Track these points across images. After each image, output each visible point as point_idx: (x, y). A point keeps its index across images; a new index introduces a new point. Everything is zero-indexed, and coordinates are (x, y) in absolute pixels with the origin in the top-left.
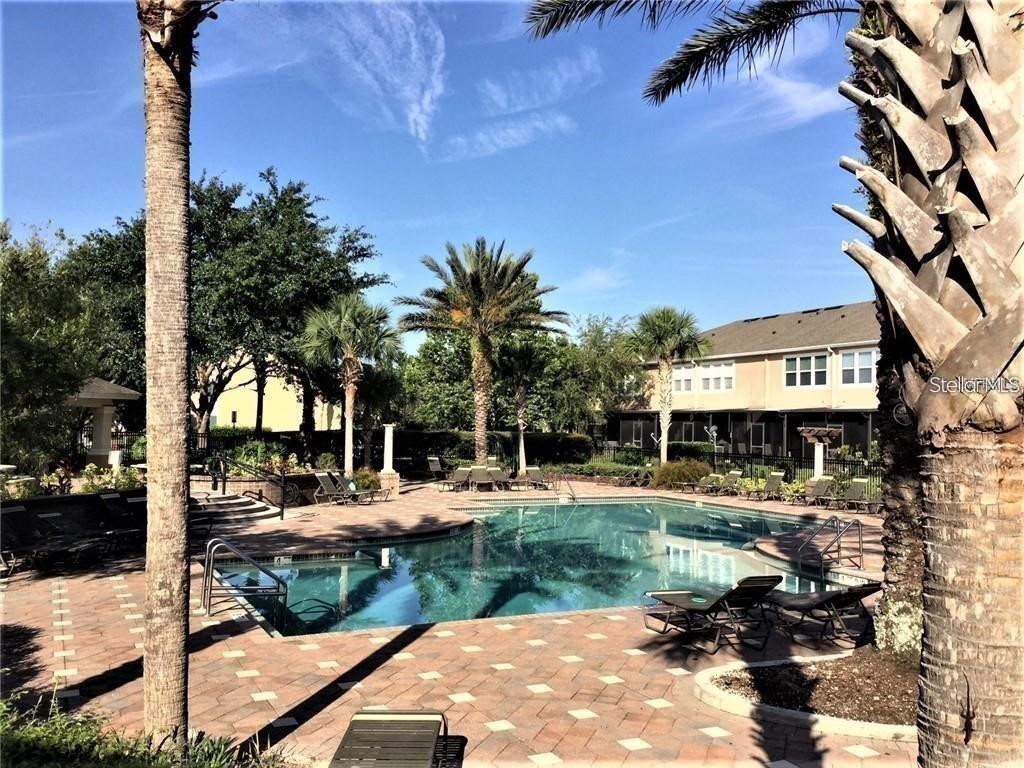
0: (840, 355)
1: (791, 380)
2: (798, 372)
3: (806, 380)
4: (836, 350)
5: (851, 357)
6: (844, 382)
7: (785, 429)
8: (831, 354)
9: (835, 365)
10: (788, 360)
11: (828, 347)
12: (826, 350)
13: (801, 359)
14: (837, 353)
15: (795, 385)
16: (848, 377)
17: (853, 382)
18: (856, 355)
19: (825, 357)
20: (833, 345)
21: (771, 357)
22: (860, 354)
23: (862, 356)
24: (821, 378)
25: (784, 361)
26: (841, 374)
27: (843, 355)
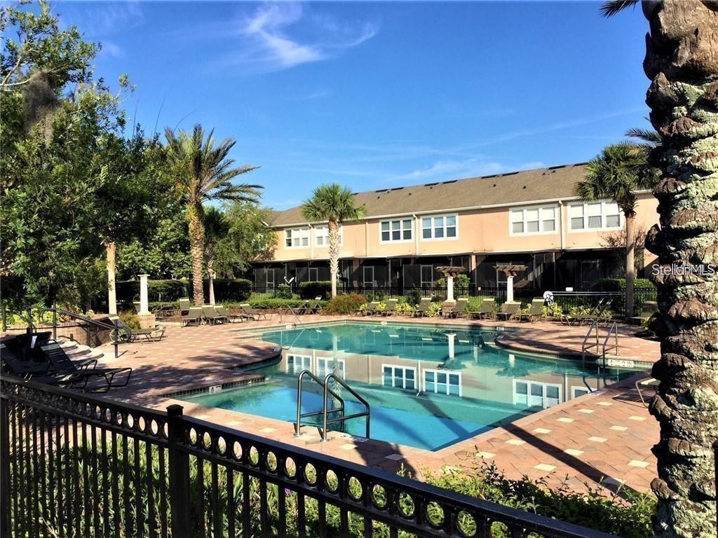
0: (421, 220)
1: (385, 236)
2: (391, 231)
3: (397, 236)
4: (418, 216)
5: (429, 221)
6: (424, 237)
7: (390, 270)
8: (415, 219)
9: (418, 226)
10: (383, 223)
11: (414, 214)
12: (412, 216)
13: (393, 222)
14: (419, 218)
15: (389, 239)
16: (427, 234)
17: (431, 237)
18: (433, 219)
19: (410, 221)
20: (417, 213)
21: (370, 221)
22: (435, 218)
23: (436, 220)
24: (408, 235)
25: (380, 224)
26: (422, 231)
27: (424, 219)
